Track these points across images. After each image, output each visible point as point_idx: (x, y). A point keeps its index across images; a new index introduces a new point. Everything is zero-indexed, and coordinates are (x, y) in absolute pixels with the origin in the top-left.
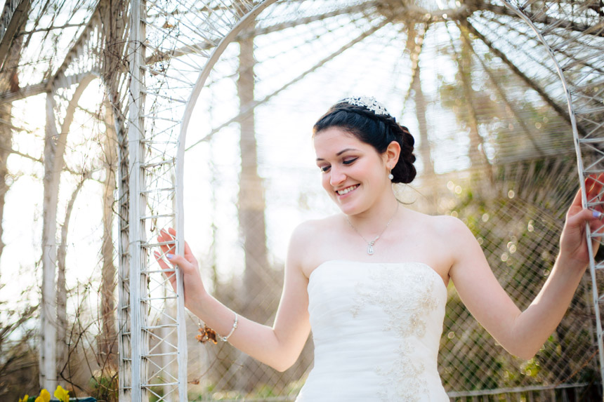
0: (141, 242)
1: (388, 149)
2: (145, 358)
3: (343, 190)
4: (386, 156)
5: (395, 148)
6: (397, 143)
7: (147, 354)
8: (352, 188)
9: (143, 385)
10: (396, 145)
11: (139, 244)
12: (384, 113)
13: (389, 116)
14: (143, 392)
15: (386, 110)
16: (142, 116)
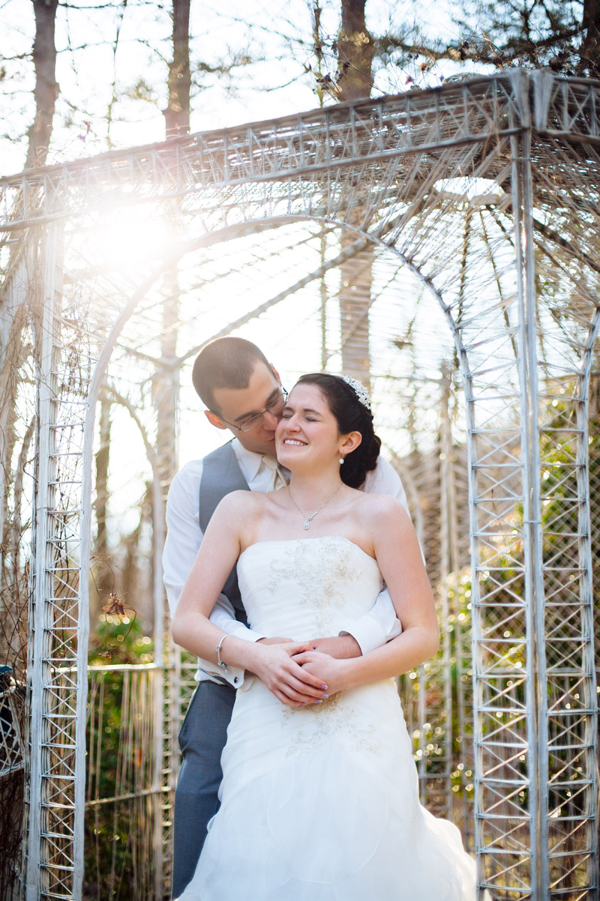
0: (48, 509)
1: (349, 436)
2: (48, 631)
3: (291, 440)
4: (343, 440)
5: (356, 439)
6: (361, 435)
7: (51, 627)
8: (298, 443)
9: (45, 659)
10: (359, 436)
11: (46, 510)
12: (367, 406)
13: (370, 411)
14: (45, 666)
15: (370, 405)
16: (55, 372)
